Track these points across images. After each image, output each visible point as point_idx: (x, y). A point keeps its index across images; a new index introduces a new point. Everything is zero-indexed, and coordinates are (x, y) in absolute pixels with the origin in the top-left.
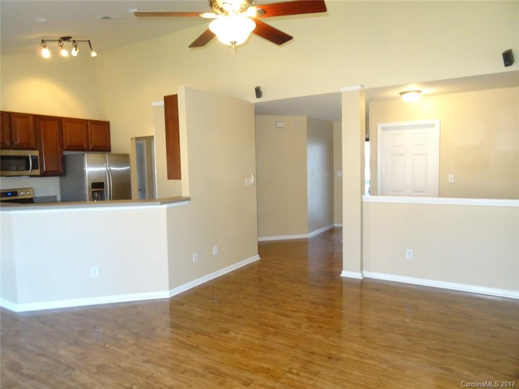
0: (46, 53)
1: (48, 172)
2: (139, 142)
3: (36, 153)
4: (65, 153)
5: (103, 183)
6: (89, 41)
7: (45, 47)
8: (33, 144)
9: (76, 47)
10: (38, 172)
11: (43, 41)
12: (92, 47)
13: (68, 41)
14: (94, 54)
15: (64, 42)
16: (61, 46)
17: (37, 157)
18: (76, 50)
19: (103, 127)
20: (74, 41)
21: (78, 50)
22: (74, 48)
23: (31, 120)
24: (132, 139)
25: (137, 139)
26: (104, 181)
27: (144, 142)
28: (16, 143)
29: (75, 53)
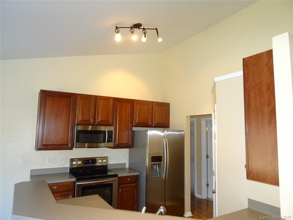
0: (118, 38)
1: (119, 144)
2: (193, 120)
3: (112, 128)
4: (134, 129)
5: (161, 157)
6: (156, 29)
7: (118, 32)
8: (110, 121)
9: (145, 33)
10: (112, 144)
11: (117, 28)
12: (159, 35)
13: (139, 29)
14: (160, 40)
15: (135, 29)
16: (132, 32)
17: (112, 131)
18: (145, 36)
19: (165, 108)
20: (144, 29)
21: (147, 37)
22: (144, 35)
23: (111, 102)
24: (187, 117)
25: (191, 117)
26: (162, 155)
27: (195, 120)
28: (98, 121)
29: (144, 39)
